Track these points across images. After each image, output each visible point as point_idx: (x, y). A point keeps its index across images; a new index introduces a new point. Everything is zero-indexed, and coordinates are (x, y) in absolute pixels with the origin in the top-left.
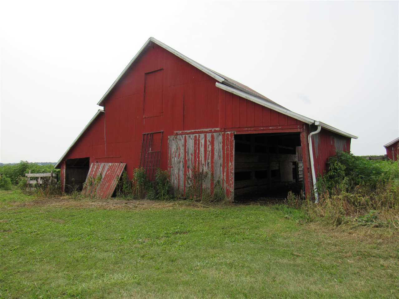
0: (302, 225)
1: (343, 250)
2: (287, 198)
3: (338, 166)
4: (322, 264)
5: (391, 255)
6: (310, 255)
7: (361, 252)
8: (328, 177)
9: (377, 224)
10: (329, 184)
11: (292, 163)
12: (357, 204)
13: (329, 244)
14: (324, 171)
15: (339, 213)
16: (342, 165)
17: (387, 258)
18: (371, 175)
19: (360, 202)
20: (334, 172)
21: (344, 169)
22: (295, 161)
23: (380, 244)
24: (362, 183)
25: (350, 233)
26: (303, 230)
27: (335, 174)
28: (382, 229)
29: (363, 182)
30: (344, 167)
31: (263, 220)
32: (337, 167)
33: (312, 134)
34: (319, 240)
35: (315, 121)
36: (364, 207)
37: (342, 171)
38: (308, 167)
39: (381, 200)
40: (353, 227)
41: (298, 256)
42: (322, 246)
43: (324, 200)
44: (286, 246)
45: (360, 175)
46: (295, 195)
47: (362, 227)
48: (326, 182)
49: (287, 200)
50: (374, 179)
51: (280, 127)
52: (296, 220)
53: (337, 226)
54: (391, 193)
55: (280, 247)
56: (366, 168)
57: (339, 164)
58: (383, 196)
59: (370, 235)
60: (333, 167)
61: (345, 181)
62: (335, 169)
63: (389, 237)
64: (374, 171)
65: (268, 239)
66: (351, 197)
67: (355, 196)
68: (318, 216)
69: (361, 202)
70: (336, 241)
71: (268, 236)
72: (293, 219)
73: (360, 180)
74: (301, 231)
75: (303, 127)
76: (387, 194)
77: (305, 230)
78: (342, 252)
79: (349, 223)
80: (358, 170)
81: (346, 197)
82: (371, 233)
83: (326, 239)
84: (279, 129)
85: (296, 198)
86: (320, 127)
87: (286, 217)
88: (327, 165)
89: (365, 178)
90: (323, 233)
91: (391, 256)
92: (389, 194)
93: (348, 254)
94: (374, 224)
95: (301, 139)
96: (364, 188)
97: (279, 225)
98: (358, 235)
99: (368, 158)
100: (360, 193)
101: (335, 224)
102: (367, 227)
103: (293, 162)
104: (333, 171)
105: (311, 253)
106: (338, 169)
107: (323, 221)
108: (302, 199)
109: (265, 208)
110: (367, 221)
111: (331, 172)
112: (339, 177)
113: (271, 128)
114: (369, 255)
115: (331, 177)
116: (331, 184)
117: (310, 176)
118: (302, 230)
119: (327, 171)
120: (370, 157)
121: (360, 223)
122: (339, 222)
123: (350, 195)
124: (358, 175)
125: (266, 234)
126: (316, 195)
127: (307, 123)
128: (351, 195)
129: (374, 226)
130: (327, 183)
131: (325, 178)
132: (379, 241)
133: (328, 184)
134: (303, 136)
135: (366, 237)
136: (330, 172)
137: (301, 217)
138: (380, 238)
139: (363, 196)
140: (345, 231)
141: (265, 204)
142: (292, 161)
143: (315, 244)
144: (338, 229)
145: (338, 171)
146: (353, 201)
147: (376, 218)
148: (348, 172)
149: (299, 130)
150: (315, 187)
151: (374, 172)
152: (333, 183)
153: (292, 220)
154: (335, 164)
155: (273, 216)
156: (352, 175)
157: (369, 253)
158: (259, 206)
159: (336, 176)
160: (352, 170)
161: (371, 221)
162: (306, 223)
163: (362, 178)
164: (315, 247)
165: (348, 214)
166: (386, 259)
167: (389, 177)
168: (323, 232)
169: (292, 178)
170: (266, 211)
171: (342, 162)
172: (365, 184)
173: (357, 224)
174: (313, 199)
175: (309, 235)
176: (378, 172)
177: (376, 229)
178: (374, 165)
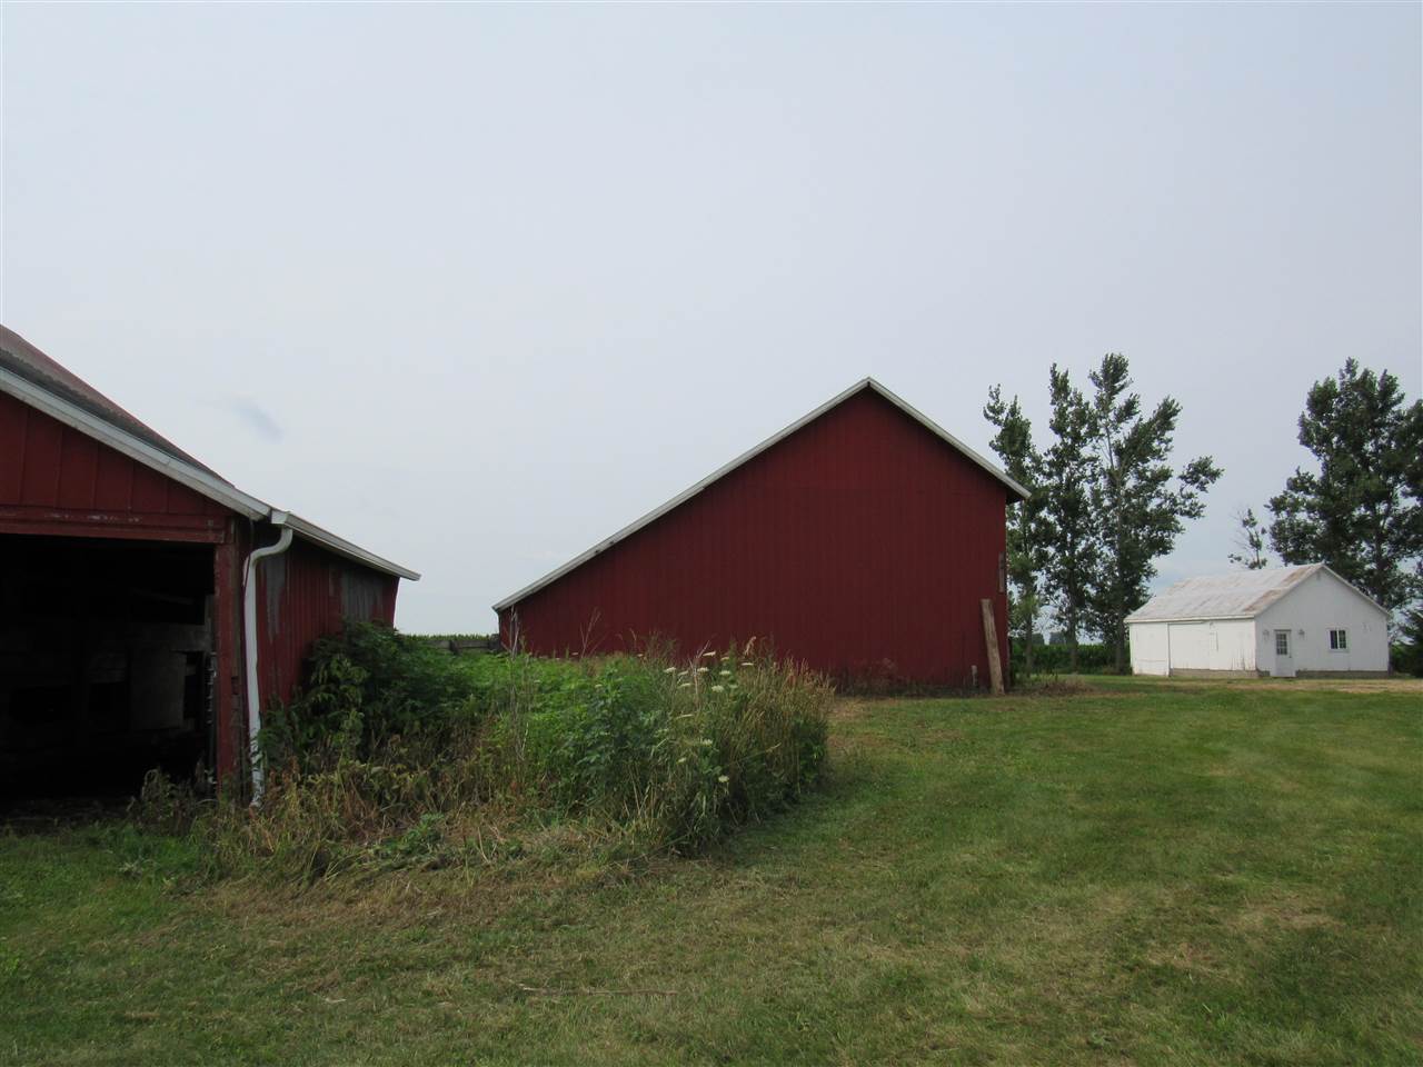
0: (186, 894)
1: (317, 964)
2: (138, 795)
3: (343, 670)
4: (231, 1033)
5: (459, 951)
6: (192, 1009)
7: (372, 960)
8: (309, 710)
9: (435, 859)
10: (308, 735)
11: (183, 659)
12: (388, 798)
13: (271, 951)
14: (294, 688)
15: (324, 833)
16: (353, 668)
17: (445, 965)
18: (441, 699)
19: (398, 791)
20: (328, 690)
21: (360, 680)
22: (195, 650)
23: (435, 923)
24: (412, 726)
25: (349, 902)
26: (186, 913)
27: (330, 698)
28: (449, 871)
29: (417, 723)
30: (359, 674)
31: (19, 895)
32: (339, 674)
33: (256, 554)
34: (237, 943)
35: (272, 510)
36: (408, 807)
37: (352, 689)
38: (235, 674)
39: (461, 778)
40: (363, 880)
41: (141, 1022)
42: (244, 965)
43: (283, 792)
44: (100, 990)
45: (410, 701)
46: (171, 781)
47: (391, 874)
48: (297, 727)
49: (139, 801)
50: (447, 713)
51: (137, 520)
52: (164, 880)
53: (312, 881)
54: (489, 755)
55: (74, 1001)
56: (428, 675)
57: (347, 663)
58: (466, 765)
59: (408, 899)
60: (326, 673)
61: (353, 722)
62: (333, 680)
63: (463, 895)
64: (449, 685)
65: (27, 977)
66: (373, 777)
67: (386, 772)
68: (252, 852)
69: (403, 791)
70: (299, 938)
71: (30, 962)
72: (153, 876)
73: (408, 715)
74: (175, 921)
75: (226, 528)
76: (478, 758)
77: (193, 916)
78: (311, 973)
79: (353, 866)
80: (405, 684)
81: (358, 776)
82: (413, 891)
83: (265, 935)
84: (134, 528)
85: (174, 792)
86: (291, 533)
87: (128, 873)
88: (307, 667)
89: (424, 708)
90: (259, 917)
91: (457, 958)
92: (483, 757)
93: (329, 977)
94: (426, 860)
95: (216, 571)
96: (418, 744)
97: (88, 907)
98: (376, 902)
99: (445, 644)
100: (400, 758)
101: (306, 874)
102: (406, 873)
103: (187, 653)
104: (323, 687)
105: (198, 1000)
106: (342, 679)
107: (266, 868)
108: (201, 794)
109: (40, 842)
110: (409, 853)
111: (317, 693)
112: (342, 706)
113: (96, 517)
114: (397, 965)
115: (319, 709)
116: (315, 735)
117: (241, 708)
118: (182, 913)
119: (307, 687)
120: (450, 641)
121: (387, 863)
122: (320, 866)
123: (370, 770)
124: (403, 701)
125: (20, 957)
126: (257, 776)
127: (242, 512)
128: (375, 769)
129: (428, 867)
130: (301, 730)
131: (297, 713)
132: (431, 914)
133: (305, 734)
134: (224, 557)
135: (397, 907)
136: (313, 691)
137: (187, 866)
138: (437, 904)
139: (412, 769)
140: (336, 896)
141: (43, 829)
142: (187, 650)
143: (219, 963)
144: (313, 891)
145: (342, 687)
146: (377, 787)
147: (436, 838)
148: (374, 688)
149: (211, 538)
150: (254, 747)
151: (450, 690)
152: (323, 727)
153: (150, 881)
154: (334, 665)
155: (68, 873)
156: (386, 700)
157: (396, 959)
158: (13, 837)
159: (335, 706)
160: (386, 683)
161: (420, 852)
162: (204, 884)
163: (414, 709)
164: (220, 973)
165: (355, 834)
166: (442, 968)
167: (490, 704)
168: (262, 911)
169: (181, 716)
170: (41, 857)
171: (357, 657)
172: (423, 731)
173: (377, 865)
174: (245, 792)
175: (206, 929)
176: (461, 688)
177: (431, 874)
178: (454, 668)
